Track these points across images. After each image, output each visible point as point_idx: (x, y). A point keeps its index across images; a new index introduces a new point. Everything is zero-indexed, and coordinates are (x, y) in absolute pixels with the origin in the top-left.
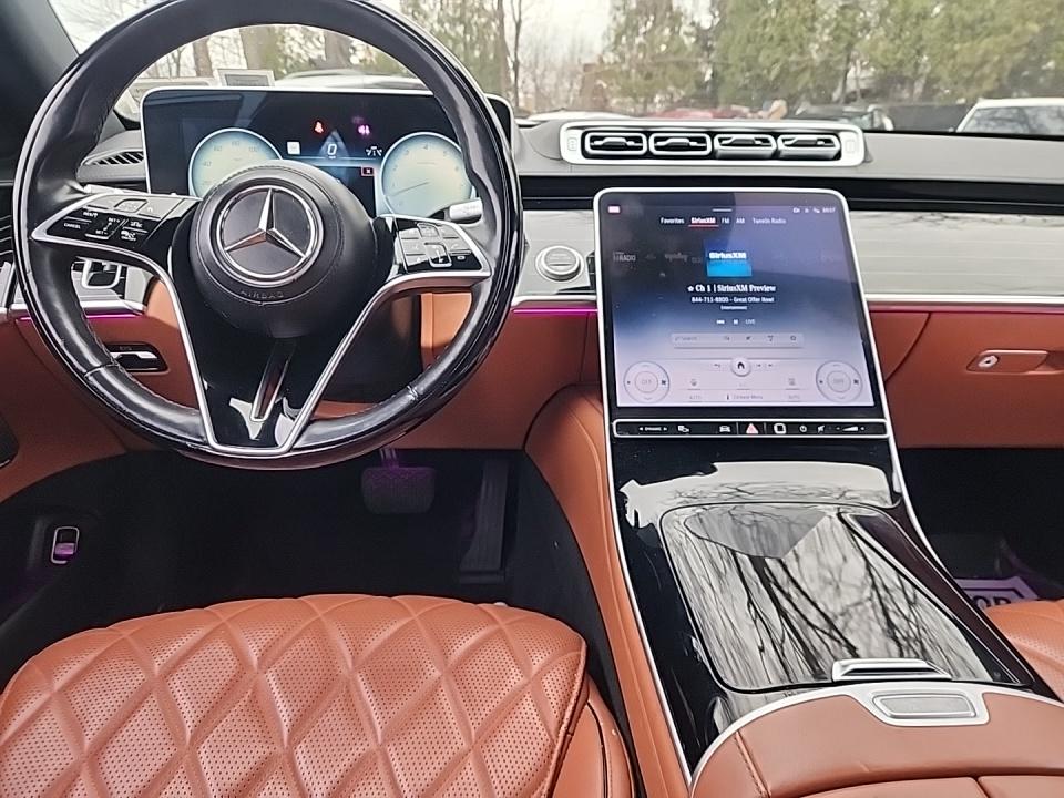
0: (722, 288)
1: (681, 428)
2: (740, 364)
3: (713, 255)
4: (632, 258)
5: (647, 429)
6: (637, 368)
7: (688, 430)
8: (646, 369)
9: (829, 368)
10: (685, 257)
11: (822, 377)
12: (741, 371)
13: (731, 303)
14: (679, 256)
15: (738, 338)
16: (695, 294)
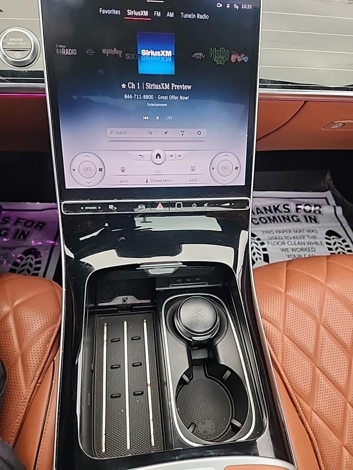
0: (149, 86)
1: (111, 207)
2: (158, 155)
3: (144, 53)
4: (73, 52)
5: (86, 208)
6: (81, 158)
7: (116, 208)
8: (87, 158)
9: (221, 157)
10: (119, 53)
11: (214, 165)
12: (158, 161)
13: (156, 100)
14: (115, 51)
15: (158, 133)
16: (128, 91)
